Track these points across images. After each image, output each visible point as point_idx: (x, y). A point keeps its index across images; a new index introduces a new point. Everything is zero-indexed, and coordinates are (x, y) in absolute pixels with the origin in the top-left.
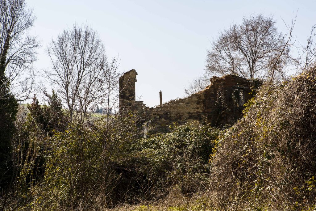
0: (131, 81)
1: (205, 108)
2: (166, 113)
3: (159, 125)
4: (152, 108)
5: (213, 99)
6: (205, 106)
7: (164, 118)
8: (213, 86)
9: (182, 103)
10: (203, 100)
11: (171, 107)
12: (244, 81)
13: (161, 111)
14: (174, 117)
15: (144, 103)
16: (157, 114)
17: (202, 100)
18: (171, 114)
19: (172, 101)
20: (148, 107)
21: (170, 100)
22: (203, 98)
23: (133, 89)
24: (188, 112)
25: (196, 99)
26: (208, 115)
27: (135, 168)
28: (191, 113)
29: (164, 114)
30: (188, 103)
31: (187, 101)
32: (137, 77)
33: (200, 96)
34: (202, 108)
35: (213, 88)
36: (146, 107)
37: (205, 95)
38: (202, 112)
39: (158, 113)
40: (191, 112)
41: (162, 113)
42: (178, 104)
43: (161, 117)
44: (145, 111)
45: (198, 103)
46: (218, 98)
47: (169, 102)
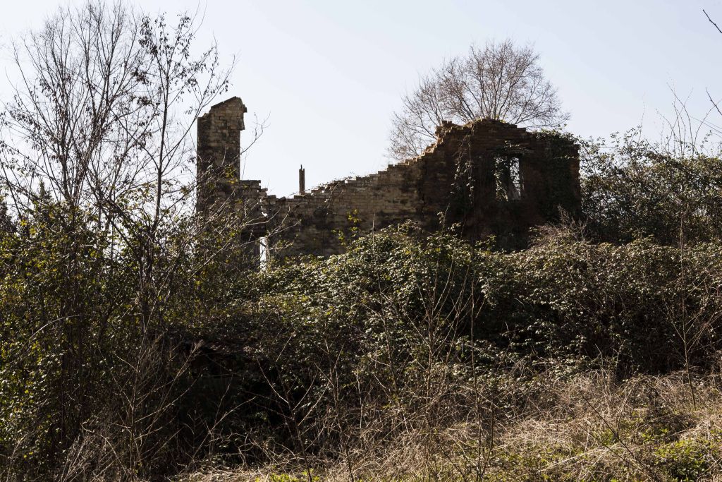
0: (229, 127)
1: (423, 202)
2: (322, 214)
3: (302, 245)
4: (284, 200)
5: (444, 180)
6: (422, 196)
7: (314, 226)
8: (443, 145)
9: (365, 187)
10: (417, 180)
11: (334, 197)
12: (523, 134)
13: (306, 207)
14: (341, 224)
15: (263, 186)
16: (296, 215)
17: (414, 182)
18: (333, 216)
19: (336, 183)
20: (274, 197)
21: (330, 180)
22: (418, 175)
23: (234, 149)
24: (378, 211)
25: (401, 179)
26: (430, 219)
27: (242, 344)
28: (387, 214)
29: (316, 216)
30: (378, 189)
31: (376, 183)
32: (244, 119)
33: (411, 172)
34: (416, 202)
35: (444, 152)
36: (269, 197)
37: (423, 168)
38: (415, 211)
39: (300, 211)
40: (386, 211)
41: (310, 212)
42: (353, 191)
43: (306, 223)
44: (265, 206)
45: (405, 189)
46: (459, 174)
47: (329, 185)
